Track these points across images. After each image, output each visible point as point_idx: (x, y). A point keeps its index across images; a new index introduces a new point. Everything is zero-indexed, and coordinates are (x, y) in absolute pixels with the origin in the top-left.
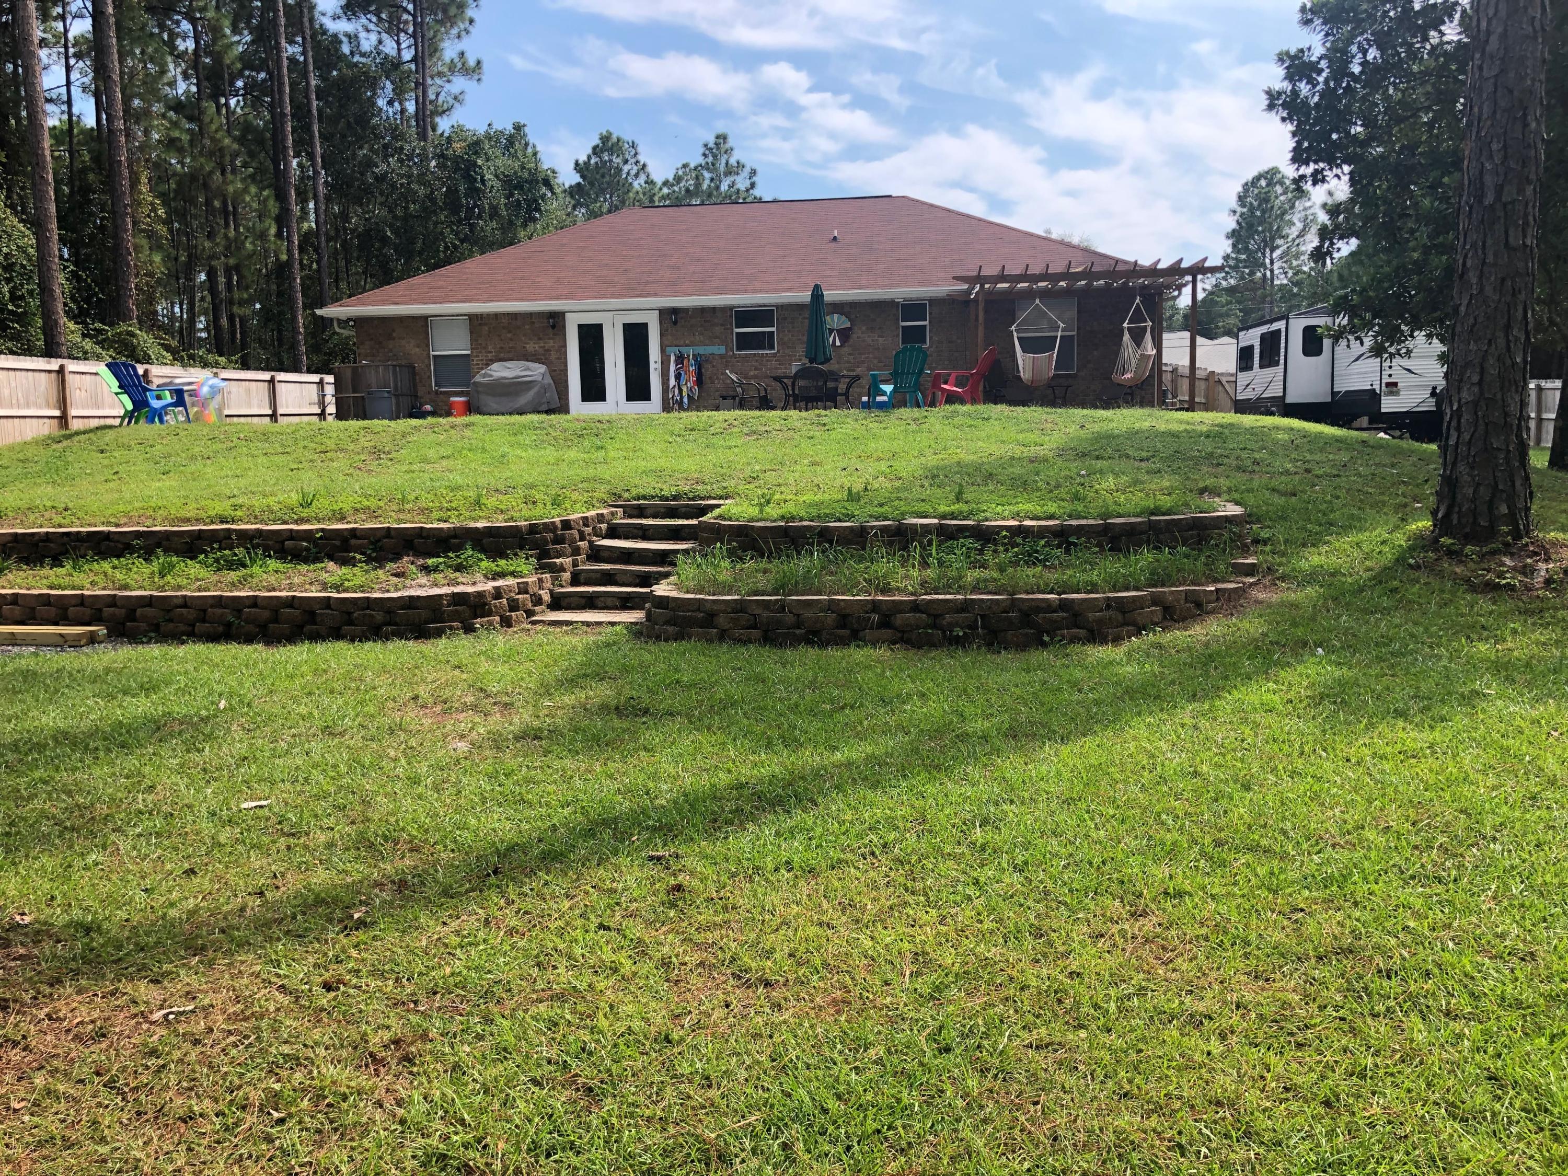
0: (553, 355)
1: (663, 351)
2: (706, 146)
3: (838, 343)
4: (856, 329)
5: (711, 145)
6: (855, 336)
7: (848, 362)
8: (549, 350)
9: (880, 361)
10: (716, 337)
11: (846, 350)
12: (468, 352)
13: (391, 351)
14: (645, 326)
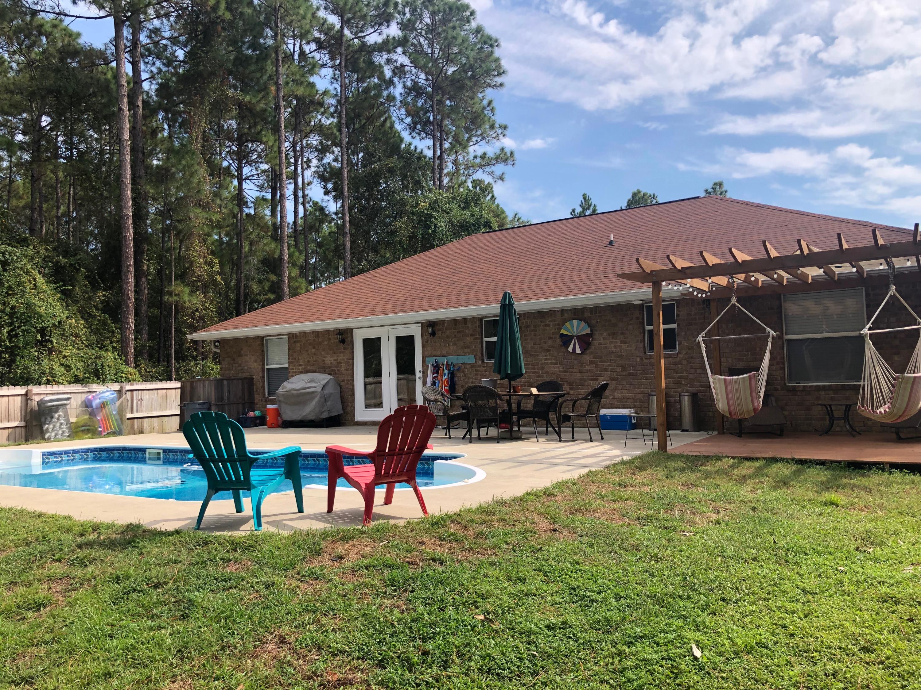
0: (343, 367)
1: (424, 361)
2: (706, 191)
3: (578, 351)
4: (597, 335)
5: (710, 190)
6: (596, 343)
7: (590, 371)
8: (340, 363)
9: (624, 370)
10: (468, 347)
11: (587, 357)
12: (287, 366)
13: (240, 366)
14: (412, 338)
